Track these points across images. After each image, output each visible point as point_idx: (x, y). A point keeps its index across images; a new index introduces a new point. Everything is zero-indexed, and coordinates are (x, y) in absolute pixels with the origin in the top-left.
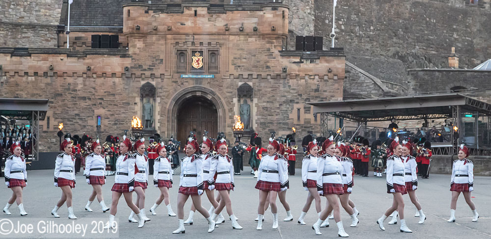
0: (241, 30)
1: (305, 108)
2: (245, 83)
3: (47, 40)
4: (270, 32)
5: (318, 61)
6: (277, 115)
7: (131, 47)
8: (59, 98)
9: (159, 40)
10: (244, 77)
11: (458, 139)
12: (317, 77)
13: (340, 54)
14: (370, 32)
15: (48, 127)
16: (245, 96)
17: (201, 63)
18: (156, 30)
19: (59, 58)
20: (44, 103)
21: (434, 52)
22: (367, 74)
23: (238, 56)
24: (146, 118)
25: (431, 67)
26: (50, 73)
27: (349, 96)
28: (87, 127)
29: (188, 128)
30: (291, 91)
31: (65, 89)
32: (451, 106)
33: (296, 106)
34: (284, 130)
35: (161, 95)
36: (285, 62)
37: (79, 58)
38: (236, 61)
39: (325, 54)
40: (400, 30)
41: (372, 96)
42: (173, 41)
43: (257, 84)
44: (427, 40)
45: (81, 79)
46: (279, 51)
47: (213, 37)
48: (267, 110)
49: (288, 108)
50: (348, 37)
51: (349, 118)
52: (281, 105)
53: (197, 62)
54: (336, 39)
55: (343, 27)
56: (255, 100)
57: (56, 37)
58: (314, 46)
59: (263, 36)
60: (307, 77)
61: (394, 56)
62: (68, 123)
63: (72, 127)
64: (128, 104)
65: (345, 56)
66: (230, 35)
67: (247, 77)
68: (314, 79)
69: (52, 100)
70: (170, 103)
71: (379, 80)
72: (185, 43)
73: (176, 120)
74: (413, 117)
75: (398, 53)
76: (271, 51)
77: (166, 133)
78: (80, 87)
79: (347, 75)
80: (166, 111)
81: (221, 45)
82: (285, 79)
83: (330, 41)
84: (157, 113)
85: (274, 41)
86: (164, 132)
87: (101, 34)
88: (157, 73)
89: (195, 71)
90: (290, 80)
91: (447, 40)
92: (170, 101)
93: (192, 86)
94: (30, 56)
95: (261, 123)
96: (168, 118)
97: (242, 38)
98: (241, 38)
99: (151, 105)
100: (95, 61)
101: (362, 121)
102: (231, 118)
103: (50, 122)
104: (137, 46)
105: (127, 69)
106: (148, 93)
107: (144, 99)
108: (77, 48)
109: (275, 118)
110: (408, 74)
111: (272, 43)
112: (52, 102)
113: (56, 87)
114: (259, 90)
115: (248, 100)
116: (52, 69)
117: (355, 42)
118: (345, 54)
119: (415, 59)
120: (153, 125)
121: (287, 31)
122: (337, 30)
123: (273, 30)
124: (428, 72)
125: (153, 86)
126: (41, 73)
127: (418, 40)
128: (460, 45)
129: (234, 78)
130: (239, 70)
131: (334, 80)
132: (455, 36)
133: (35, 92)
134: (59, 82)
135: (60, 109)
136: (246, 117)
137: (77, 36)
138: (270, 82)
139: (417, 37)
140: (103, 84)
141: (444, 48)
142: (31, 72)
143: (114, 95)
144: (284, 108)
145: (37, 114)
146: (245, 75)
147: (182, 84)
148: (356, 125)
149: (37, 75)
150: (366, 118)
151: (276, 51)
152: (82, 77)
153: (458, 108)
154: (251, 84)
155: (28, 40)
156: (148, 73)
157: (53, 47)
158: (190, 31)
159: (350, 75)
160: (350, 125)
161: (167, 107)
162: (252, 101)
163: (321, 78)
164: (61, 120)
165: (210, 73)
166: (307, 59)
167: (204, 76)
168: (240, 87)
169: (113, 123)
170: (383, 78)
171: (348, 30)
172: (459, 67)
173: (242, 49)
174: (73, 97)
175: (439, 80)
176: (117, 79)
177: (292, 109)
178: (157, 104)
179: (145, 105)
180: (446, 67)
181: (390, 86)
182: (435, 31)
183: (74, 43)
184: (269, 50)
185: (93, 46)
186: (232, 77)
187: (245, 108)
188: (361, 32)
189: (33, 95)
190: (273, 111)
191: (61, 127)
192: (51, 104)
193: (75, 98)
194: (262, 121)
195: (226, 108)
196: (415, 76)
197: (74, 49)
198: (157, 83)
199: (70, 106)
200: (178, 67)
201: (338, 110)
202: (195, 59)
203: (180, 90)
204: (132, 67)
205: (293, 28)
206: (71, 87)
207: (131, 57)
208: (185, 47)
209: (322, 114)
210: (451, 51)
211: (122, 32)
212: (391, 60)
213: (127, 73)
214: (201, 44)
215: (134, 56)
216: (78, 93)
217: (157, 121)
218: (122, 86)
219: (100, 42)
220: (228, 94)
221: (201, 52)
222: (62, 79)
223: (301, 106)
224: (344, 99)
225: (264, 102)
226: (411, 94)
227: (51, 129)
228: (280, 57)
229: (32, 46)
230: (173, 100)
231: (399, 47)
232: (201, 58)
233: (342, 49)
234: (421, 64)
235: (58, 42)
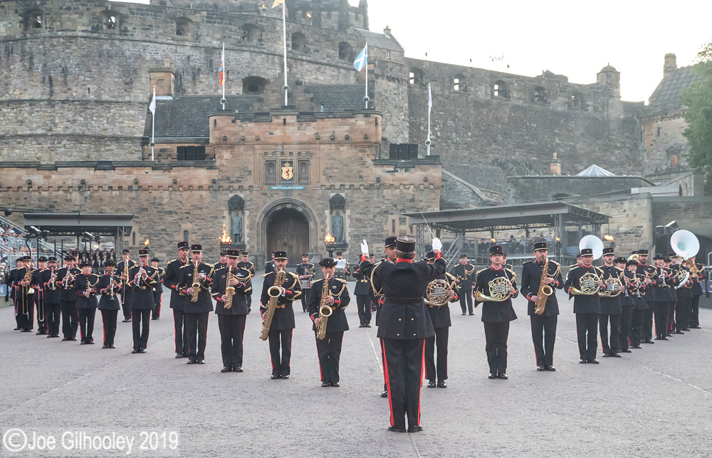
0: (333, 139)
1: (400, 219)
2: (338, 194)
3: (131, 153)
4: (363, 140)
5: (413, 170)
6: (371, 227)
7: (218, 158)
8: (145, 213)
9: (246, 150)
10: (336, 188)
11: (561, 250)
12: (412, 187)
13: (436, 163)
14: (468, 138)
15: (134, 243)
16: (337, 208)
17: (290, 173)
18: (243, 140)
19: (143, 171)
20: (129, 218)
21: (534, 158)
22: (465, 182)
23: (329, 166)
24: (235, 233)
25: (533, 174)
26: (135, 187)
27: (446, 206)
28: (174, 242)
29: (279, 242)
30: (386, 202)
31: (151, 203)
32: (553, 215)
33: (391, 217)
34: (378, 243)
35: (250, 208)
36: (379, 171)
37: (165, 170)
38: (327, 171)
39: (421, 163)
40: (499, 135)
41: (471, 205)
42: (261, 152)
43: (350, 195)
44: (528, 145)
45: (167, 192)
46: (373, 160)
47: (302, 146)
48: (360, 222)
49: (382, 219)
50: (444, 144)
51: (446, 229)
52: (374, 216)
53: (287, 173)
54: (432, 146)
55: (439, 134)
56: (348, 212)
57: (140, 149)
58: (409, 155)
59: (355, 145)
60: (402, 187)
61: (493, 162)
62: (154, 238)
63: (159, 242)
64: (216, 218)
65: (442, 164)
66: (320, 144)
67: (339, 187)
68: (409, 188)
69: (137, 215)
70: (259, 217)
71: (478, 189)
72: (274, 153)
73: (265, 234)
74: (513, 227)
75: (497, 159)
76: (364, 160)
77: (256, 247)
78: (166, 200)
79: (443, 184)
80: (256, 225)
81: (311, 155)
82: (379, 188)
83: (426, 149)
84: (246, 227)
85: (367, 149)
86: (253, 247)
87: (187, 145)
88: (246, 185)
89: (285, 182)
90: (385, 191)
91: (549, 146)
92: (259, 214)
93: (282, 198)
94: (114, 170)
95: (355, 236)
96: (258, 231)
97: (333, 146)
98: (332, 148)
99: (239, 218)
100: (181, 173)
101: (460, 232)
102: (323, 230)
103: (136, 238)
104: (224, 157)
105: (214, 181)
106: (236, 206)
107: (233, 213)
108: (163, 161)
109: (369, 230)
110: (508, 182)
111: (364, 151)
112: (138, 218)
113: (141, 201)
114: (352, 201)
115: (341, 212)
116: (136, 183)
117: (451, 149)
118: (442, 162)
119: (515, 166)
120: (242, 240)
121: (380, 138)
122: (433, 137)
123: (366, 137)
124: (529, 180)
125: (242, 199)
126: (125, 187)
127: (518, 146)
128: (562, 150)
129: (326, 189)
130: (331, 180)
131: (432, 189)
132: (557, 141)
133: (120, 207)
134: (143, 195)
135: (146, 225)
136: (338, 230)
137: (162, 148)
138: (363, 193)
139: (517, 143)
140: (190, 197)
141: (545, 154)
142: (115, 186)
143: (201, 208)
144: (378, 219)
145: (122, 229)
146: (337, 185)
147: (272, 196)
148: (453, 235)
149: (122, 189)
150: (464, 228)
151: (369, 161)
152: (168, 190)
153: (560, 217)
154: (343, 195)
155: (112, 153)
156: (236, 186)
157: (137, 160)
158: (279, 141)
159: (448, 183)
160: (449, 236)
161: (257, 220)
162: (345, 212)
163: (417, 187)
164: (147, 236)
165: (300, 184)
166: (401, 168)
167: (294, 188)
168: (333, 198)
169: (201, 237)
170: (482, 187)
171: (445, 136)
172: (562, 174)
173: (334, 159)
174: (158, 212)
175: (540, 188)
176: (204, 192)
177: (387, 220)
178: (246, 217)
179: (233, 219)
180: (548, 174)
181: (489, 194)
182: (536, 135)
183: (158, 156)
184: (361, 159)
185: (179, 158)
186: (323, 188)
187: (338, 220)
188: (458, 139)
189: (117, 210)
190: (366, 222)
191: (147, 243)
192: (136, 220)
193: (161, 212)
194: (356, 233)
195: (318, 220)
196: (515, 183)
197: (159, 161)
198: (246, 196)
199: (156, 221)
200: (267, 179)
201: (435, 221)
202: (285, 169)
203: (269, 202)
204: (219, 180)
205: (387, 136)
206: (157, 201)
207: (219, 168)
208: (274, 157)
209: (418, 225)
210: (553, 156)
211: (209, 143)
212: (490, 167)
213: (214, 185)
214: (291, 153)
215: (221, 168)
216: (165, 207)
217: (246, 235)
218: (208, 200)
219: (186, 153)
220: (319, 206)
221: (291, 163)
222: (147, 192)
223: (396, 217)
224: (440, 209)
225: (358, 213)
226: (512, 203)
227: (137, 245)
228: (373, 166)
229: (117, 159)
230: (263, 212)
231: (498, 154)
232: (291, 169)
233: (438, 156)
234: (521, 171)
235: (143, 154)
